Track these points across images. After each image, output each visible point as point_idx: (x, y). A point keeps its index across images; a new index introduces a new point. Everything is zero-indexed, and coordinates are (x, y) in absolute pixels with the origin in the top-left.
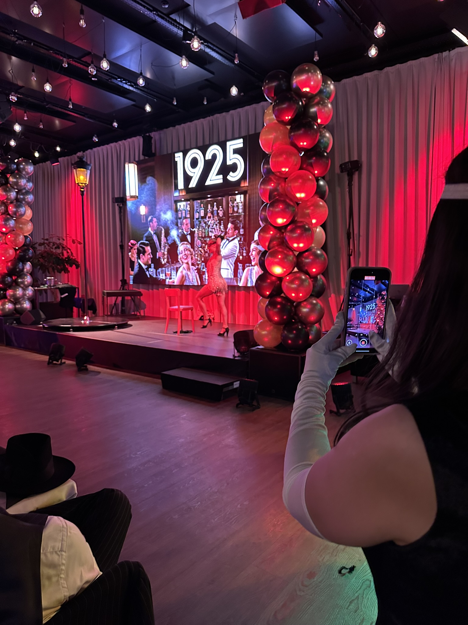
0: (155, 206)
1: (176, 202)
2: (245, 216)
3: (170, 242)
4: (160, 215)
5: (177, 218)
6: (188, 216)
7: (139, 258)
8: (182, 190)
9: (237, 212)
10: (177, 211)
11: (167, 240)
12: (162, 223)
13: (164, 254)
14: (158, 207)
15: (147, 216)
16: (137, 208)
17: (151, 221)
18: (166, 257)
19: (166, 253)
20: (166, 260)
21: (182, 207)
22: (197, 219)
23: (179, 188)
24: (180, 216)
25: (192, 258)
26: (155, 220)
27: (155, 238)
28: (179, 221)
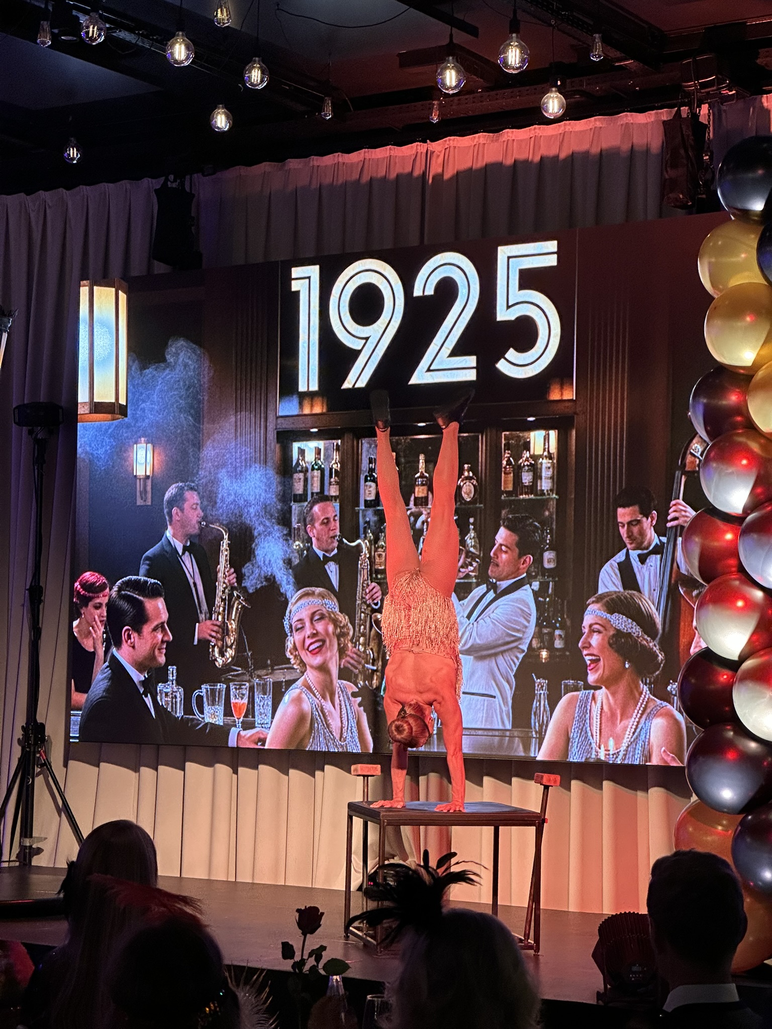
0: (198, 445)
1: (286, 437)
2: (561, 504)
3: (252, 583)
4: (215, 482)
5: (287, 497)
6: (334, 491)
7: (113, 638)
8: (310, 395)
9: (532, 488)
10: (286, 469)
11: (240, 577)
12: (222, 510)
13: (224, 630)
14: (209, 452)
15: (157, 484)
16: (121, 450)
17: (177, 500)
18: (230, 640)
19: (233, 625)
20: (230, 653)
21: (310, 457)
22: (368, 504)
23: (302, 388)
24: (299, 488)
25: (342, 651)
26: (192, 498)
27: (189, 565)
28: (295, 507)
